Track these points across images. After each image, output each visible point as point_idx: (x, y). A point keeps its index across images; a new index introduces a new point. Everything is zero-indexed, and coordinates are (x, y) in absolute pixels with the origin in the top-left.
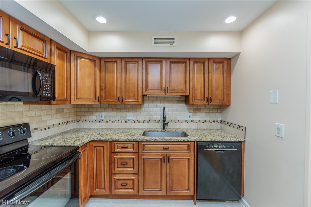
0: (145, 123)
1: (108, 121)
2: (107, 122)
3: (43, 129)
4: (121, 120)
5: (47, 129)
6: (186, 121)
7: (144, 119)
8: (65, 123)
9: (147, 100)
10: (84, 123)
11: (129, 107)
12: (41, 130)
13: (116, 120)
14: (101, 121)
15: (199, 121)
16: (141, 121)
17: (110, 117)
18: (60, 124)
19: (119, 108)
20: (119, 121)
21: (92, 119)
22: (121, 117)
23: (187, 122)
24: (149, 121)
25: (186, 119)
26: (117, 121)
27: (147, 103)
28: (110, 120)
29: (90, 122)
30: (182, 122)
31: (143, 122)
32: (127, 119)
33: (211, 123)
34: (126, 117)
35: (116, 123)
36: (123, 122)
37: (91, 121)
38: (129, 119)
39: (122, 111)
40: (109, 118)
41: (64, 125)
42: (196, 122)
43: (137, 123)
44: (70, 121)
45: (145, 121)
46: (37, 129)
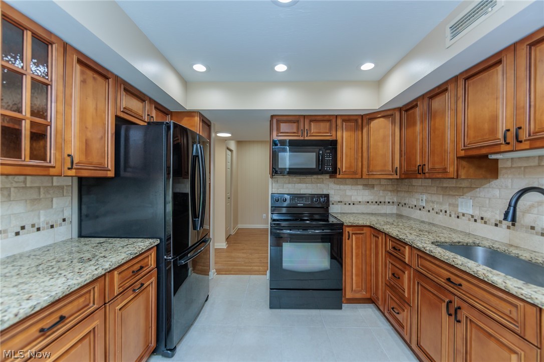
0: (501, 227)
1: (431, 209)
2: (429, 211)
3: (347, 204)
4: (450, 212)
5: (352, 204)
7: (498, 217)
8: (376, 202)
9: (506, 168)
10: (404, 208)
11: (463, 185)
12: (345, 204)
13: (441, 211)
14: (422, 208)
16: (489, 220)
17: (433, 202)
18: (368, 202)
19: (447, 187)
20: (446, 212)
21: (412, 203)
22: (450, 205)
26: (443, 211)
27: (506, 176)
28: (433, 209)
29: (409, 207)
31: (496, 225)
32: (461, 210)
34: (458, 207)
35: (441, 216)
36: (453, 216)
37: (411, 206)
38: (464, 211)
39: (451, 193)
40: (431, 204)
41: (374, 205)
43: (479, 224)
44: (385, 202)
45: (500, 221)
46: (341, 202)
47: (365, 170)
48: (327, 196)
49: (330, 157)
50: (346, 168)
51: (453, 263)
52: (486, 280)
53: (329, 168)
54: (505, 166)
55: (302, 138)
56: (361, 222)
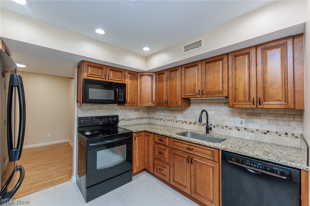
0: (192, 124)
1: (165, 120)
2: (164, 120)
3: (127, 120)
4: (173, 120)
5: (129, 120)
6: (236, 128)
7: (190, 121)
8: (140, 118)
9: (193, 103)
10: (152, 120)
11: (178, 109)
12: (126, 120)
13: (170, 120)
14: (161, 119)
15: (257, 130)
16: (188, 122)
17: (166, 116)
18: (137, 118)
19: (172, 110)
20: (172, 120)
21: (156, 117)
22: (173, 117)
23: (239, 130)
24: (195, 123)
25: (237, 126)
26: (171, 120)
27: (193, 106)
28: (166, 119)
29: (155, 119)
30: (230, 129)
31: (190, 124)
32: (178, 119)
33: (280, 135)
34: (177, 118)
35: (170, 122)
36: (174, 122)
37: (156, 119)
38: (179, 119)
39: (174, 112)
40: (165, 117)
41: (139, 119)
42: (252, 132)
43: (184, 124)
44: (144, 118)
45: (191, 122)
46: (124, 119)
47: (139, 101)
48: (117, 116)
49: (122, 94)
50: (129, 100)
51: (190, 141)
52: (203, 144)
53: (122, 100)
54: (193, 102)
55: (104, 80)
56: (140, 130)
